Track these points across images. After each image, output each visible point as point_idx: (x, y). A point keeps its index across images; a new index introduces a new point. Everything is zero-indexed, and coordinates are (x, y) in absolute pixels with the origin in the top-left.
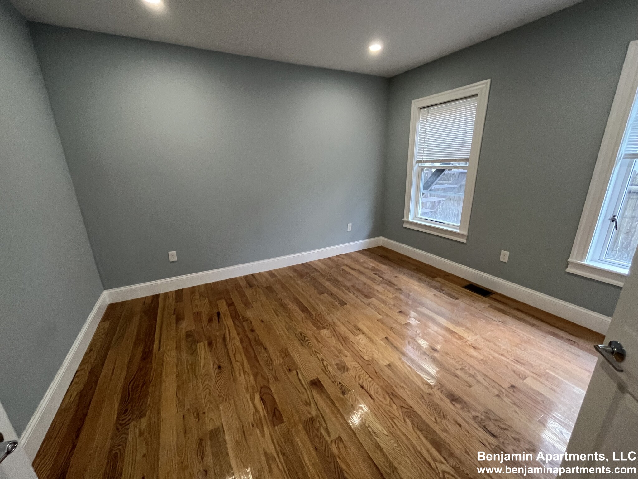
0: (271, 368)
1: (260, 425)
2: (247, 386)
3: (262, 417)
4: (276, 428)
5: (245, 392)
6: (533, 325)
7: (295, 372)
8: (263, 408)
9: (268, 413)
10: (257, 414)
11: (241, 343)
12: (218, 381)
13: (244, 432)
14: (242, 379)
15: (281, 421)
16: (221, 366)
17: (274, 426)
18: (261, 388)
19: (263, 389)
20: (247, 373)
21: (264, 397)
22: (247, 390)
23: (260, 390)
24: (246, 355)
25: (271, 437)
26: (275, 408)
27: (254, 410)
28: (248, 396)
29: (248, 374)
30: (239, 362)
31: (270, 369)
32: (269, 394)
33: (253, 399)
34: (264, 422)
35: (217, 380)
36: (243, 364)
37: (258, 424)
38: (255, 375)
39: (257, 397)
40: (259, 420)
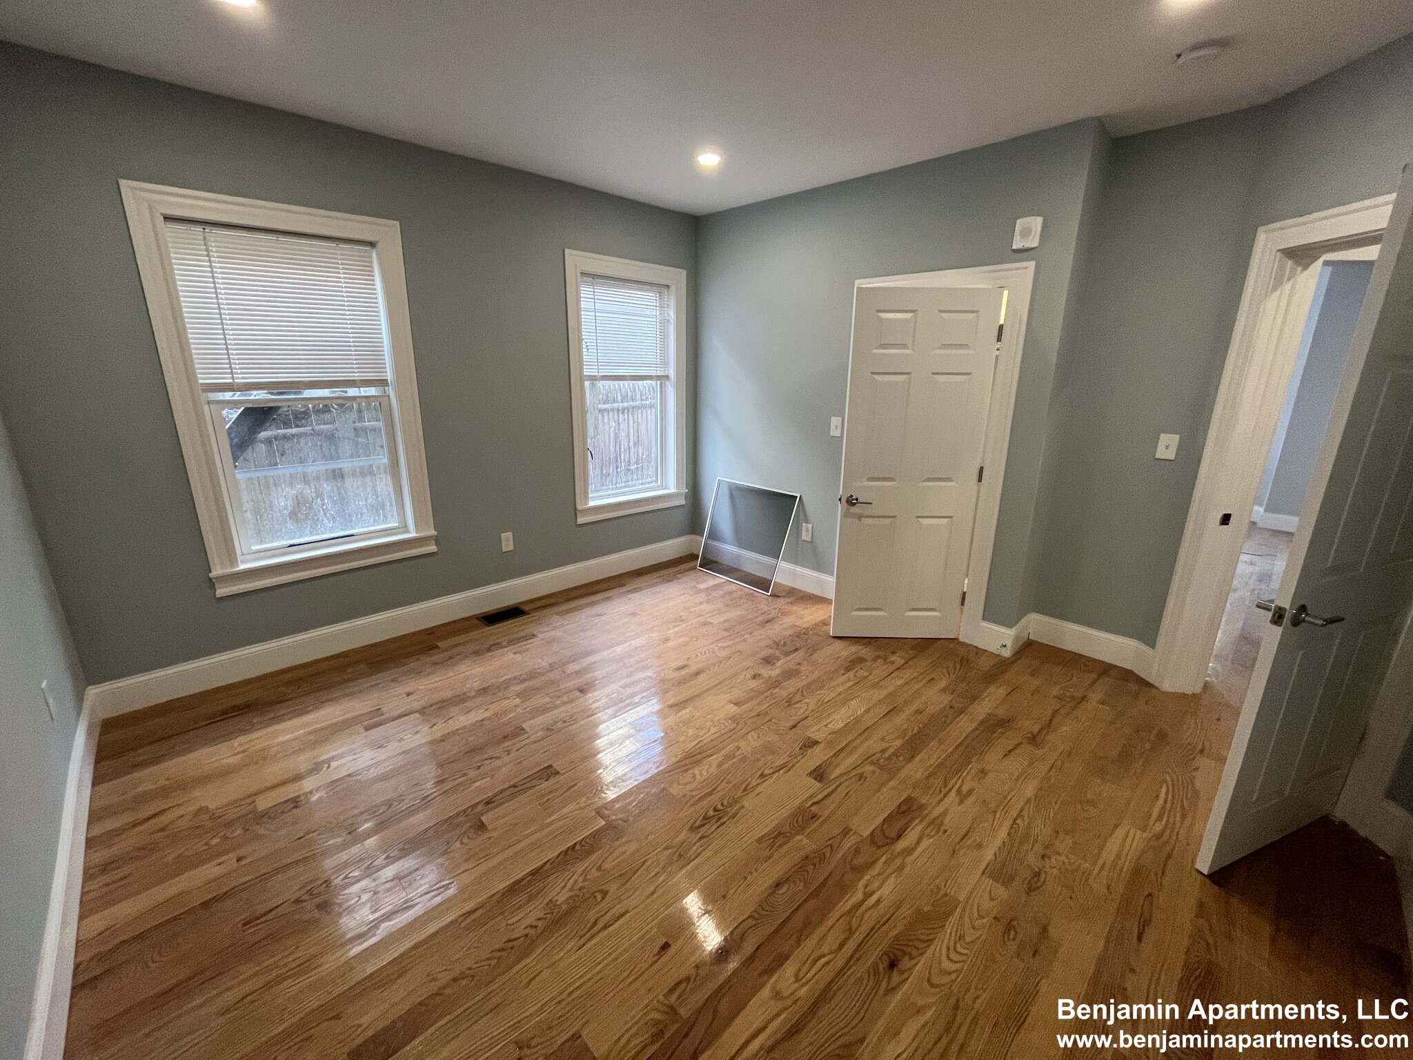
0: (828, 850)
1: (937, 822)
2: (894, 872)
3: (925, 823)
4: (924, 801)
5: (907, 870)
6: (608, 598)
7: (813, 809)
8: (912, 829)
9: (913, 819)
10: (926, 832)
11: (787, 958)
12: (924, 942)
13: (963, 838)
14: (887, 890)
15: (909, 800)
16: (886, 963)
17: (923, 805)
18: (879, 847)
19: (880, 844)
20: (867, 890)
21: (893, 835)
22: (901, 868)
23: (885, 849)
24: (822, 920)
25: (939, 802)
26: (898, 812)
27: (925, 839)
28: (909, 859)
29: (866, 886)
30: (850, 923)
31: (832, 850)
32: (883, 831)
33: (910, 851)
34: (928, 819)
35: (926, 945)
36: (849, 912)
37: (937, 825)
38: (861, 870)
39: (901, 845)
40: (932, 826)
